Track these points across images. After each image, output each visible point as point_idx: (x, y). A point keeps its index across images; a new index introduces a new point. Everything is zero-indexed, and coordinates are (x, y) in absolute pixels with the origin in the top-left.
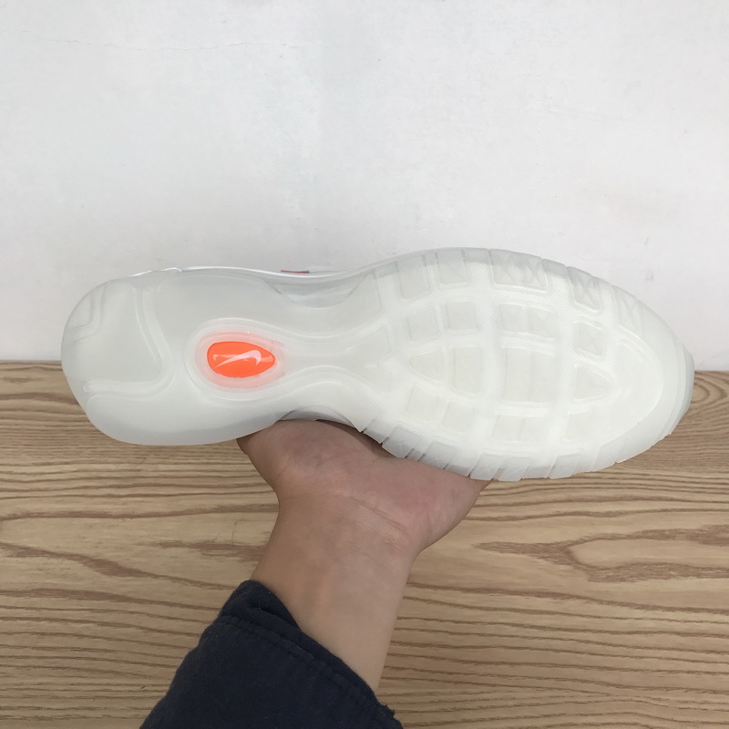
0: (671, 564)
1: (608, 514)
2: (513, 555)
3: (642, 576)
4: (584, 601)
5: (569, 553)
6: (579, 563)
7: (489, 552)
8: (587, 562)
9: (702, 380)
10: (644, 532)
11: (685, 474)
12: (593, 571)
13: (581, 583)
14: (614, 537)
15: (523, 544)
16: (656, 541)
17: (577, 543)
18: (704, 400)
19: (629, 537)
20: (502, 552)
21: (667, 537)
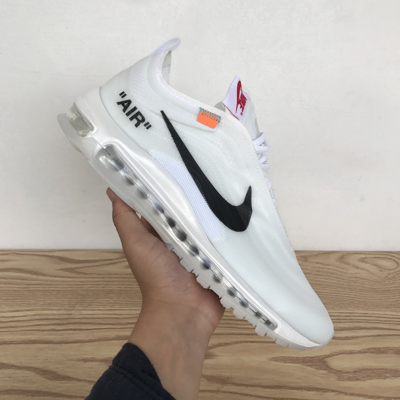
0: (386, 369)
1: (346, 338)
2: (292, 364)
3: (369, 377)
4: (336, 393)
5: (325, 362)
6: (331, 369)
7: (277, 363)
8: (335, 368)
9: (394, 256)
10: (368, 349)
11: (389, 313)
12: (340, 374)
13: (332, 381)
14: (351, 353)
15: (297, 358)
16: (375, 355)
17: (329, 356)
18: (396, 268)
19: (360, 352)
20: (285, 363)
21: (382, 352)
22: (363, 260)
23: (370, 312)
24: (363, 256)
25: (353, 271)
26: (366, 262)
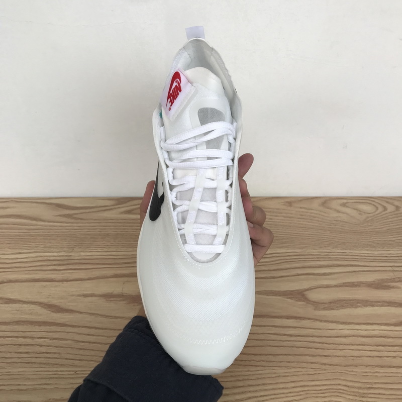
0: (358, 300)
1: (324, 274)
2: (274, 297)
3: (343, 307)
4: (312, 320)
5: (303, 295)
6: (310, 301)
7: (260, 296)
8: (313, 300)
9: (374, 201)
10: (343, 283)
11: (365, 252)
12: (317, 305)
13: (310, 311)
14: (328, 287)
15: (278, 291)
16: (350, 288)
17: (308, 290)
18: (375, 212)
19: (336, 286)
20: (267, 295)
21: (356, 286)
22: (344, 205)
23: (347, 251)
24: (345, 201)
25: (335, 215)
26: (347, 207)
